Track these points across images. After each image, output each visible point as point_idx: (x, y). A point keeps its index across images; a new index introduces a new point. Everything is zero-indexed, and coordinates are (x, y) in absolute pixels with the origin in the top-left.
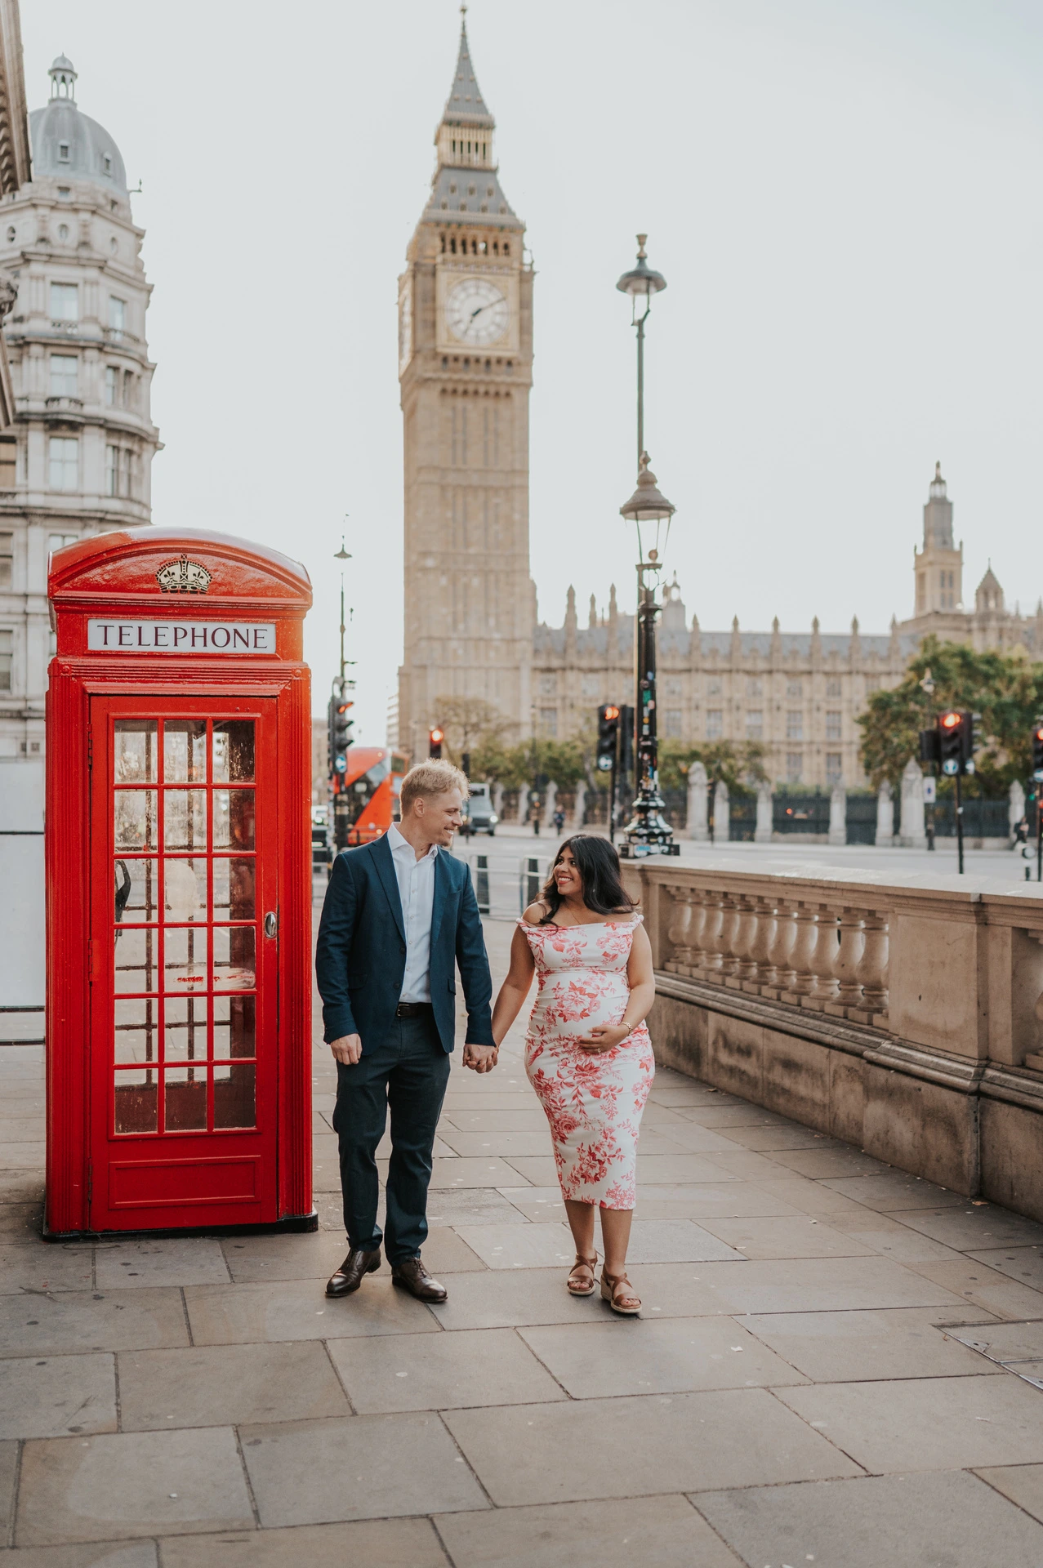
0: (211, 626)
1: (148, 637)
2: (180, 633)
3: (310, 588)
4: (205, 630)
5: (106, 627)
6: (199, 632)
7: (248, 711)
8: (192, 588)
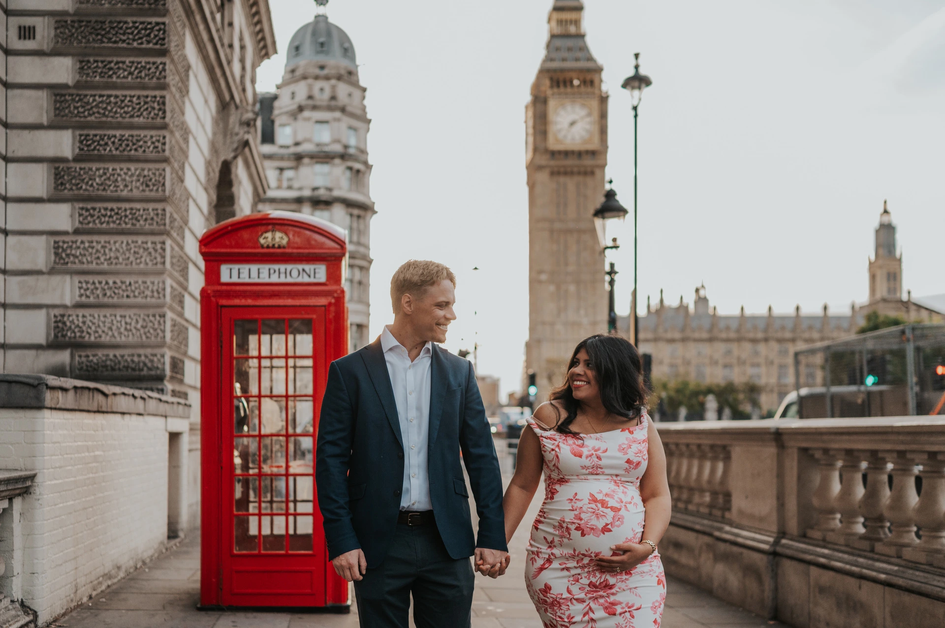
0: (289, 267)
3: (345, 244)
5: (231, 269)
6: (282, 270)
7: (309, 314)
8: (279, 245)
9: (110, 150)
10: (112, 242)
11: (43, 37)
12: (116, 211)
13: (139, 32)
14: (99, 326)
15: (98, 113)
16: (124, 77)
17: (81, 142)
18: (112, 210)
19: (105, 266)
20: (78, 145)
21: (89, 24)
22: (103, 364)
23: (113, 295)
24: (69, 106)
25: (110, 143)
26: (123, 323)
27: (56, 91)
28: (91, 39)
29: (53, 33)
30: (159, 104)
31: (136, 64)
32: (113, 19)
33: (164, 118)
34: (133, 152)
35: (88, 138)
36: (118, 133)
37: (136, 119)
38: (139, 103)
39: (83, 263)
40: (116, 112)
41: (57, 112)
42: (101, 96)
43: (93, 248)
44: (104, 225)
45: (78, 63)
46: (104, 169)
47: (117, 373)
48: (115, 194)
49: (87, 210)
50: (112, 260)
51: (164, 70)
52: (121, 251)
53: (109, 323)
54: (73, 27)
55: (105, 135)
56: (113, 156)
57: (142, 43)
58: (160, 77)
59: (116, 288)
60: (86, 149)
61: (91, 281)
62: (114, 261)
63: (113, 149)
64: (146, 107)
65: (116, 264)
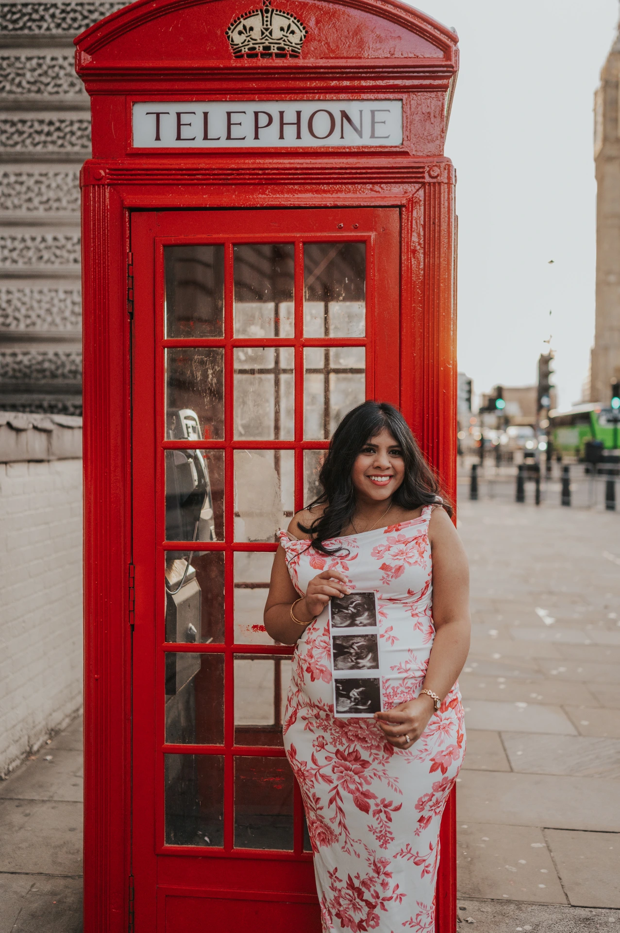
0: (307, 108)
1: (217, 128)
2: (263, 120)
3: (455, 40)
4: (299, 113)
5: (158, 115)
6: (290, 117)
7: (356, 228)
8: (278, 48)
9: (48, 29)
10: (51, 175)
12: (57, 124)
14: (32, 308)
18: (51, 123)
19: (40, 213)
22: (39, 367)
23: (53, 258)
25: (47, 17)
26: (69, 302)
35: (14, 10)
39: (7, 208)
43: (22, 183)
44: (39, 148)
46: (39, 58)
47: (60, 381)
48: (55, 98)
49: (13, 124)
50: (51, 203)
52: (65, 188)
53: (47, 302)
56: (53, 37)
59: (58, 247)
60: (11, 26)
61: (19, 236)
62: (55, 205)
63: (52, 25)
65: (58, 209)
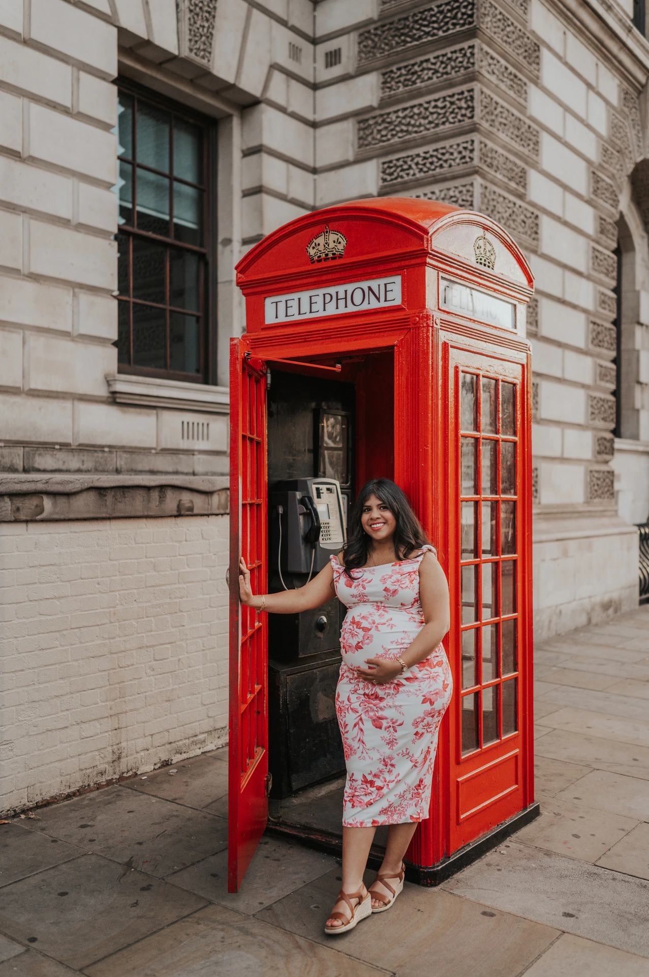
0: (350, 287)
4: (346, 291)
5: (276, 303)
6: (342, 295)
8: (333, 254)
9: (414, 175)
11: (348, 58)
13: (445, 17)
15: (402, 131)
16: (430, 78)
17: (384, 172)
20: (381, 175)
21: (392, 26)
24: (372, 133)
25: (414, 166)
27: (361, 117)
28: (394, 43)
29: (357, 49)
30: (466, 102)
31: (441, 58)
32: (416, 10)
33: (472, 117)
34: (438, 170)
35: (391, 164)
36: (420, 151)
37: (442, 127)
38: (444, 107)
40: (420, 125)
41: (361, 142)
42: (405, 109)
45: (381, 77)
51: (472, 54)
54: (376, 35)
55: (408, 157)
56: (417, 180)
57: (448, 29)
58: (469, 65)
60: (389, 178)
63: (417, 171)
64: (451, 110)
